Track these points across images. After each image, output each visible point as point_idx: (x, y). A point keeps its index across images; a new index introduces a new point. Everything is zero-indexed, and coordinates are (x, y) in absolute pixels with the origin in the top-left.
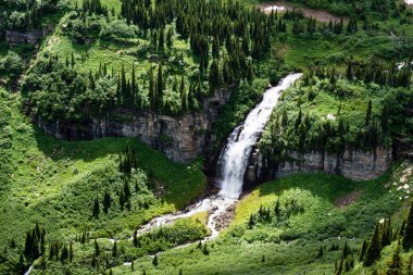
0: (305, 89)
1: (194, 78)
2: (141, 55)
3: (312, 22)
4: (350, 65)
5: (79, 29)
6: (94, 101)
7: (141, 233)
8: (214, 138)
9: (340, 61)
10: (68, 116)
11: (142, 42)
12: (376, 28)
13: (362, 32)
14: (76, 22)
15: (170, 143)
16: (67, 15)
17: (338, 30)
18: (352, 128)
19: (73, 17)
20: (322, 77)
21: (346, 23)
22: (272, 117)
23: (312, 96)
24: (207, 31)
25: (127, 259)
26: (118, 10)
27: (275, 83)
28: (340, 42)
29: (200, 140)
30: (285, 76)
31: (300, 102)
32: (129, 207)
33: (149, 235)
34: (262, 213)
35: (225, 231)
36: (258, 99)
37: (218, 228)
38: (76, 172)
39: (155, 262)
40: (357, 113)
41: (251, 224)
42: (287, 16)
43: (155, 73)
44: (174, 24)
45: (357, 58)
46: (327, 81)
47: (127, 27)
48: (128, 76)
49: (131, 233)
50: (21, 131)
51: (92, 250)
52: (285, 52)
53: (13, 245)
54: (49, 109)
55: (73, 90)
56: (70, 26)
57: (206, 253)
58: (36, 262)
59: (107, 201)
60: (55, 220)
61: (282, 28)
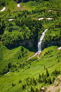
0: (49, 31)
1: (30, 33)
2: (21, 31)
3: (48, 20)
4: (56, 26)
5: (9, 29)
6: (14, 40)
7: (27, 60)
8: (35, 42)
9: (54, 25)
10: (10, 44)
11: (20, 29)
12: (58, 19)
13: (56, 20)
14: (9, 28)
15: (28, 45)
16: (7, 27)
17: (52, 20)
18: (58, 36)
19: (8, 27)
20: (51, 28)
21: (53, 19)
22: (44, 37)
23: (50, 32)
24: (31, 25)
25: (25, 65)
26: (15, 25)
27: (44, 31)
28: (53, 22)
29: (33, 43)
30: (45, 30)
31: (49, 34)
32: (24, 57)
33: (28, 61)
34: (46, 53)
35: (41, 57)
36: (41, 34)
37: (39, 57)
38: (14, 53)
39: (30, 65)
40: (58, 33)
41: (45, 55)
42: (43, 20)
43: (24, 33)
44: (25, 25)
45: (56, 24)
46: (52, 29)
47: (17, 27)
48: (19, 35)
49: (25, 61)
50: (3, 48)
51: (19, 65)
52: (44, 26)
53: (6, 67)
54: (7, 43)
55: (10, 39)
56: (8, 29)
57: (38, 61)
58: (11, 69)
59: (20, 56)
60: (12, 61)
61: (43, 22)
